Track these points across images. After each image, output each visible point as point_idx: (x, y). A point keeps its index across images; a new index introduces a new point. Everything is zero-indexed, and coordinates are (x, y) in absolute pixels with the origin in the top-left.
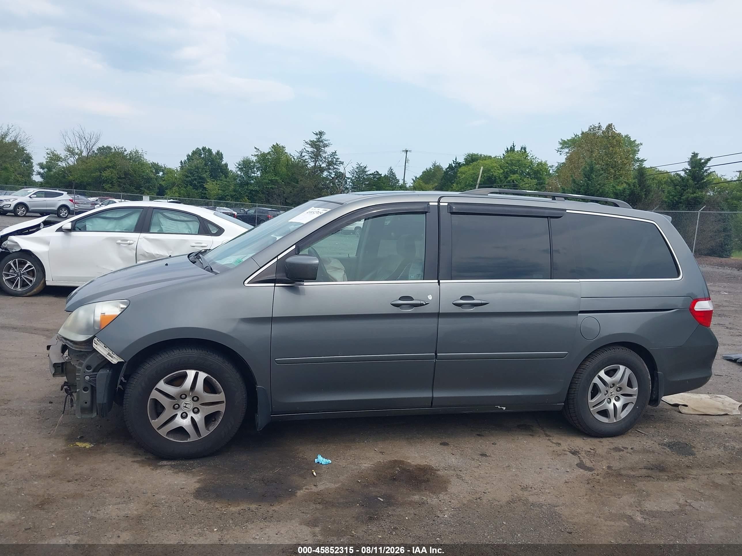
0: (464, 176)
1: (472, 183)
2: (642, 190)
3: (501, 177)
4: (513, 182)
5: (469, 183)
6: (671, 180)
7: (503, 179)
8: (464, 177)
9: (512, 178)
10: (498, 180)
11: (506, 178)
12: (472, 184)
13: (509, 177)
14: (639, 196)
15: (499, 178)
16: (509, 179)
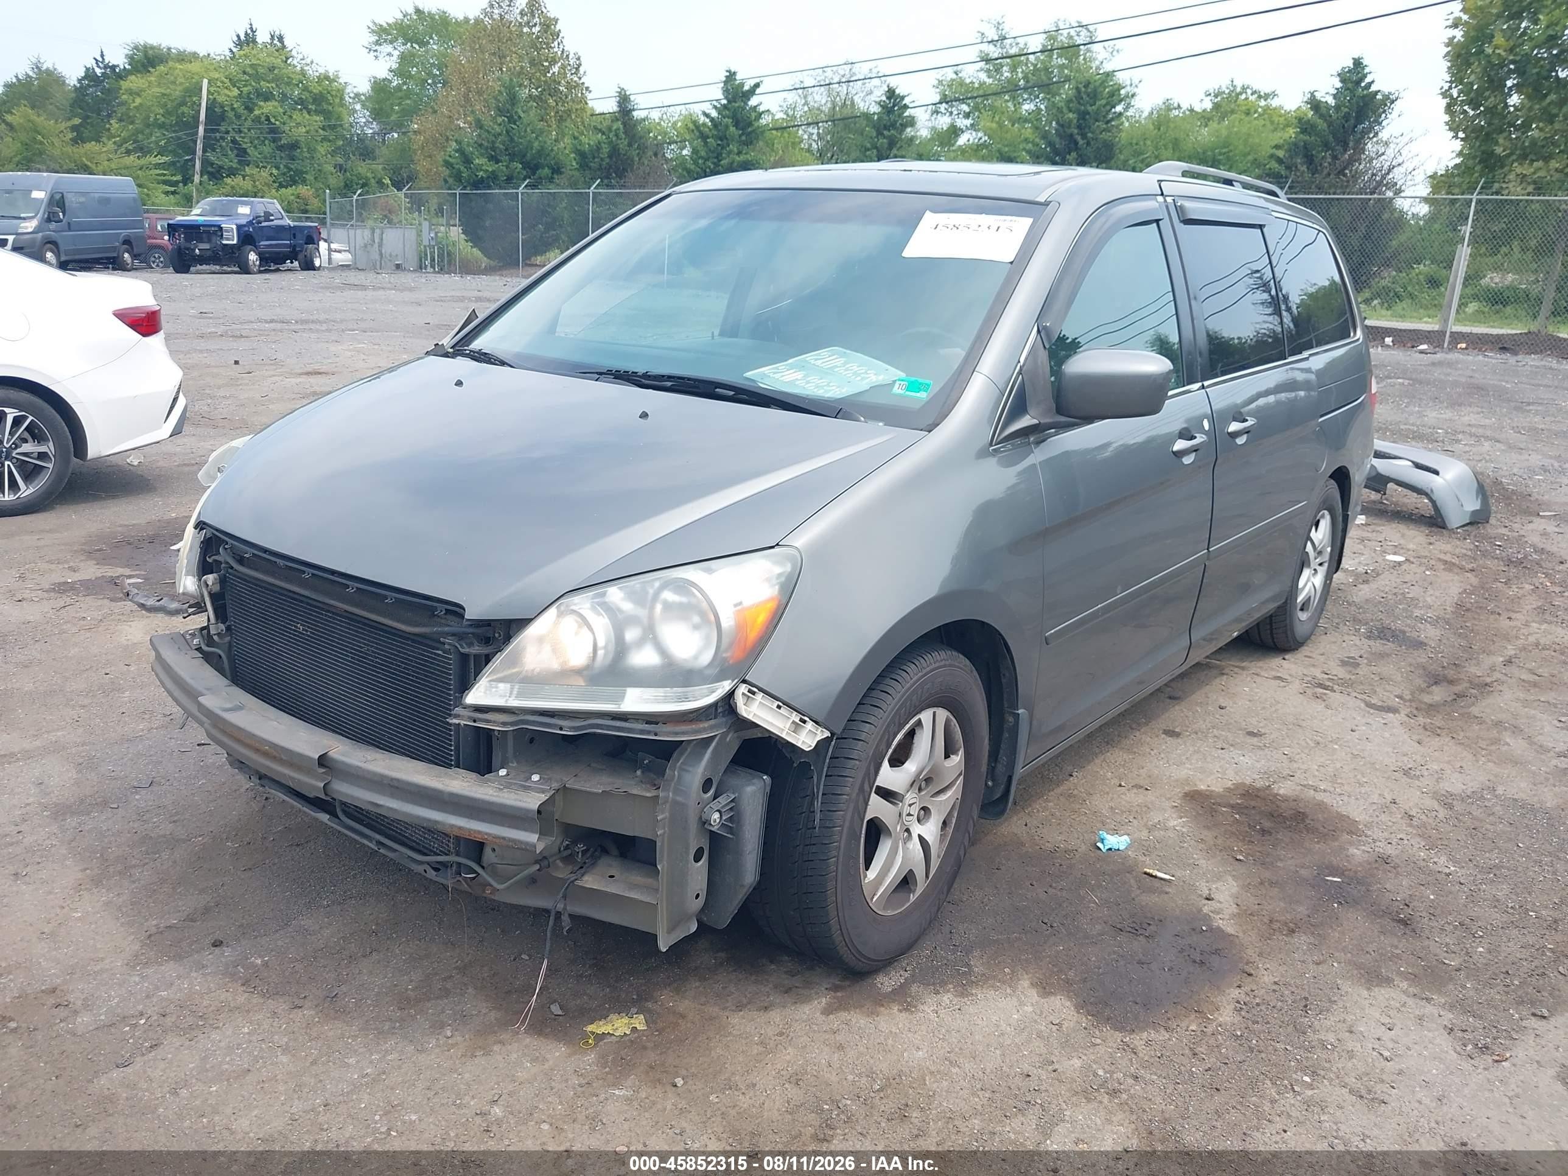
0: (138, 101)
1: (163, 119)
2: (630, 145)
3: (235, 106)
4: (268, 119)
5: (156, 119)
6: (695, 125)
7: (241, 110)
8: (140, 104)
9: (265, 111)
10: (231, 114)
11: (250, 110)
12: (164, 123)
13: (256, 108)
14: (628, 158)
15: (233, 109)
16: (257, 112)
